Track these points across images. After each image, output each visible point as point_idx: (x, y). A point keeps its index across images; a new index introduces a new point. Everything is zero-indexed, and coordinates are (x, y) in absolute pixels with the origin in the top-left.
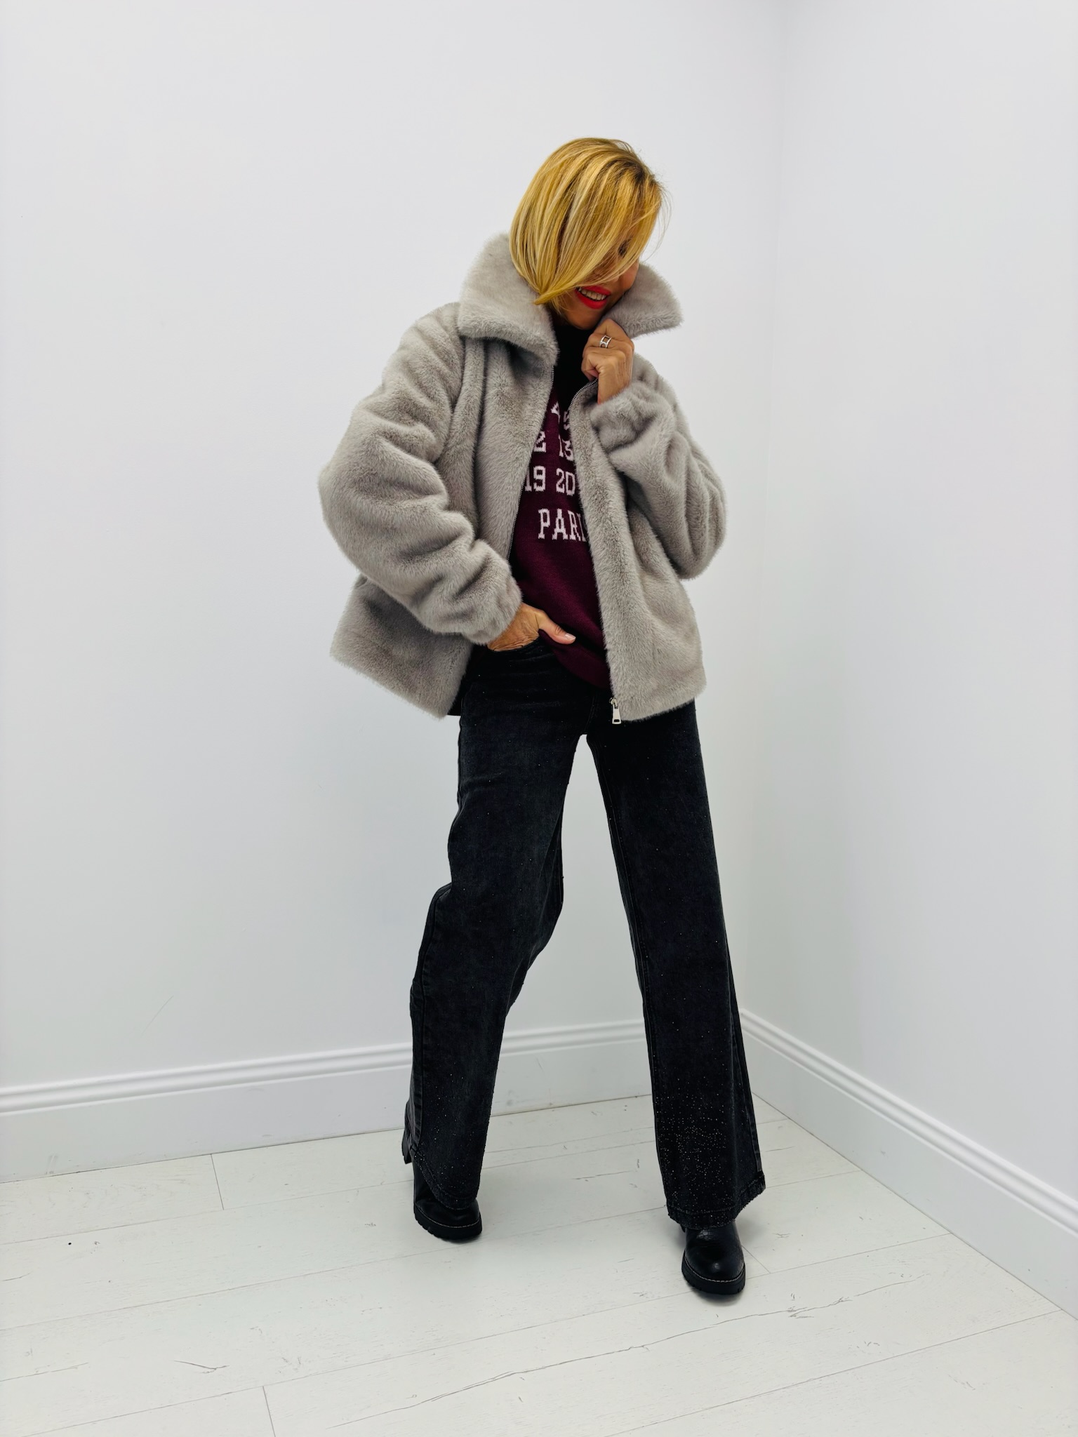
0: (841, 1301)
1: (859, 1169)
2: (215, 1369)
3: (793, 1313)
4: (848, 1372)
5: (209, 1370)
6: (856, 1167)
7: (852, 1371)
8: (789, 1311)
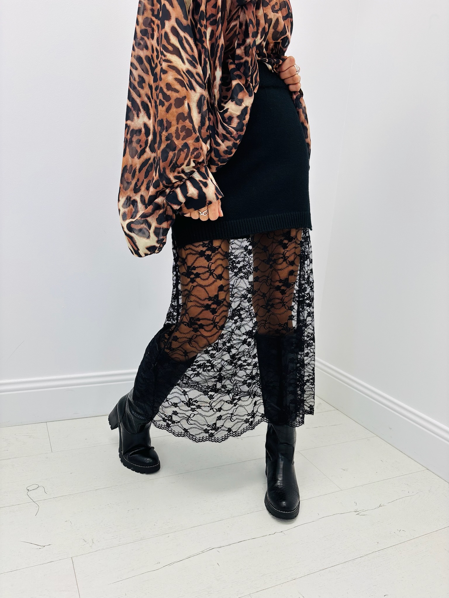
0: (380, 506)
1: (376, 436)
2: (44, 546)
3: (357, 513)
4: (393, 547)
5: (41, 547)
6: (374, 434)
7: (395, 546)
8: (355, 511)
